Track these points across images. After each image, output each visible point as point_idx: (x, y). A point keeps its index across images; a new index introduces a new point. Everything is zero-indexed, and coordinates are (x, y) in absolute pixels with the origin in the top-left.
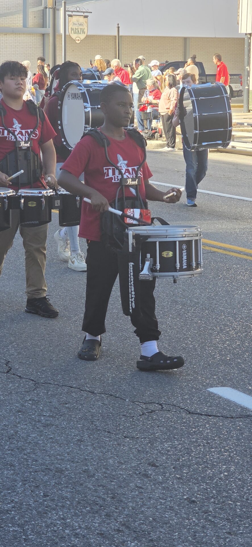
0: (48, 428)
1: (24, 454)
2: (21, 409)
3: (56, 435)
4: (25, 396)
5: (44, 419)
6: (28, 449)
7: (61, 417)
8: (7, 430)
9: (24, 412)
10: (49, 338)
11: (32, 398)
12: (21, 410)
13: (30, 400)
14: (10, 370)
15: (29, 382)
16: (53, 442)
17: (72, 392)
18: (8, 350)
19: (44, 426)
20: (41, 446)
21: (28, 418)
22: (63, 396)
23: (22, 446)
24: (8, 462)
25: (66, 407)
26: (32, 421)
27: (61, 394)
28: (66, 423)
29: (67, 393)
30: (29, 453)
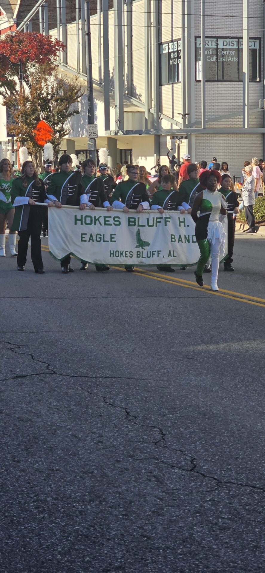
0: (224, 531)
1: (196, 560)
2: (199, 509)
3: (232, 539)
4: (206, 496)
5: (221, 521)
6: (201, 554)
7: (239, 520)
8: (183, 532)
9: (202, 513)
10: (238, 434)
11: (212, 498)
12: (199, 511)
13: (210, 500)
14: (194, 468)
15: (211, 481)
16: (227, 547)
17: (254, 493)
18: (195, 447)
19: (221, 530)
20: (214, 551)
21: (206, 520)
22: (245, 497)
23: (195, 550)
24: (178, 567)
25: (246, 509)
26: (209, 524)
27: (243, 495)
28: (244, 527)
29: (249, 494)
30: (201, 559)
